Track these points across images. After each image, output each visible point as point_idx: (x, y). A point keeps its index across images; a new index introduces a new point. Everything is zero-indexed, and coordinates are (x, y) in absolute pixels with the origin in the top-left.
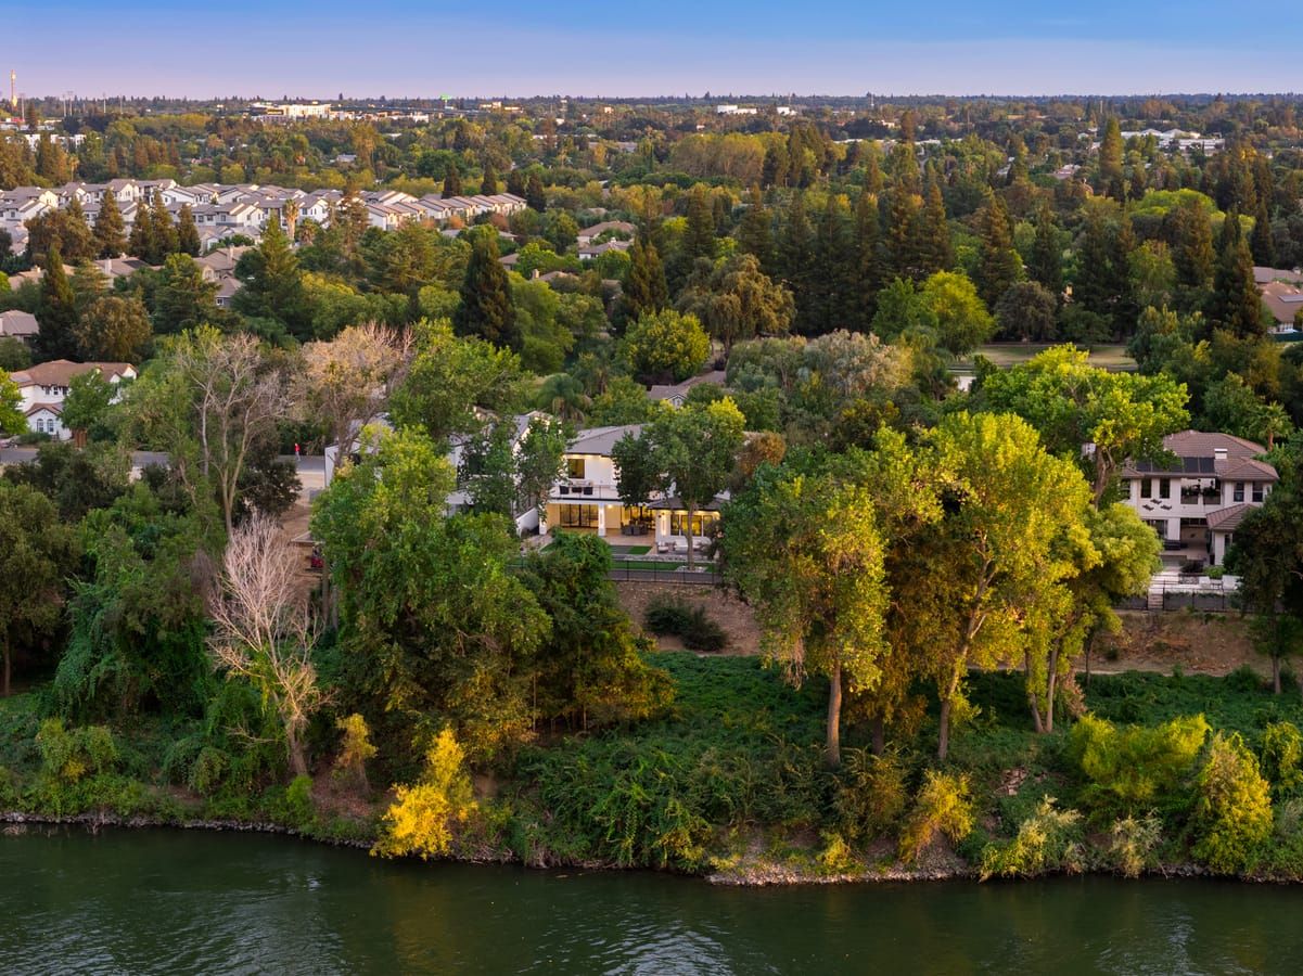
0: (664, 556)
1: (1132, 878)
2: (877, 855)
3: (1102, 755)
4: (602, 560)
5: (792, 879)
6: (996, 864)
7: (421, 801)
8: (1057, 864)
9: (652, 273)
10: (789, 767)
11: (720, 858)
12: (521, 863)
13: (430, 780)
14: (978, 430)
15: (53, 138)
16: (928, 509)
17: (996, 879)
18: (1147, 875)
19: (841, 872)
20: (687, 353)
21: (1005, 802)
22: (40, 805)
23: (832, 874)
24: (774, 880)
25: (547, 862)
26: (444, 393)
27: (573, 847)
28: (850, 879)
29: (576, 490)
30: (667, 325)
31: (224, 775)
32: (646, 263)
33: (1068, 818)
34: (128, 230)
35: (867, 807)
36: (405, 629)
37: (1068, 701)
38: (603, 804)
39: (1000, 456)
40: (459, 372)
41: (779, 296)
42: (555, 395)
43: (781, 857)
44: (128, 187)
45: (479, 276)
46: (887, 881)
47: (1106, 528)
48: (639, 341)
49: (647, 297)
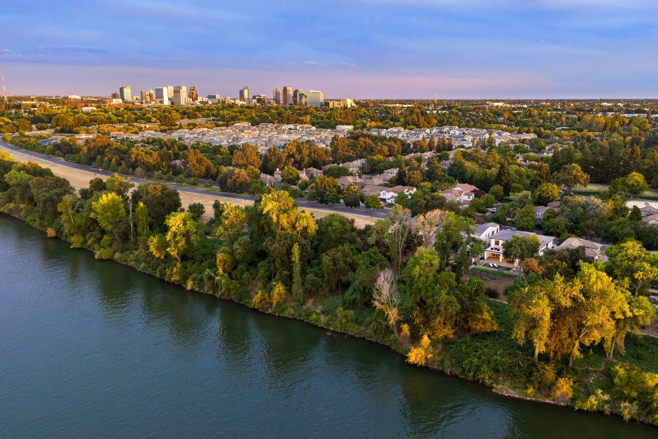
0: (514, 272)
1: (625, 421)
2: (544, 394)
3: (621, 379)
4: (481, 288)
5: (516, 396)
6: (580, 406)
7: (417, 353)
8: (601, 410)
9: (547, 172)
10: (520, 362)
11: (497, 385)
12: (443, 372)
13: (421, 346)
14: (590, 277)
15: (439, 111)
16: (566, 302)
17: (580, 410)
18: (632, 420)
19: (532, 397)
20: (552, 195)
21: (588, 385)
22: (336, 327)
23: (529, 397)
24: (511, 395)
25: (450, 373)
26: (451, 231)
27: (457, 371)
28: (534, 399)
29: (496, 249)
30: (548, 187)
31: (377, 329)
32: (546, 170)
33: (606, 397)
34: (436, 144)
35: (542, 379)
36: (422, 303)
37: (619, 349)
38: (466, 362)
39: (595, 287)
40: (456, 226)
41: (585, 177)
42: (511, 207)
43: (515, 388)
44: (446, 128)
45: (502, 170)
46: (545, 403)
47: (636, 305)
48: (539, 191)
49: (545, 178)
